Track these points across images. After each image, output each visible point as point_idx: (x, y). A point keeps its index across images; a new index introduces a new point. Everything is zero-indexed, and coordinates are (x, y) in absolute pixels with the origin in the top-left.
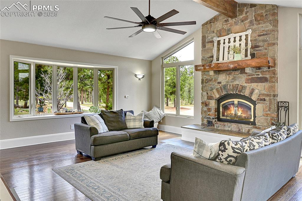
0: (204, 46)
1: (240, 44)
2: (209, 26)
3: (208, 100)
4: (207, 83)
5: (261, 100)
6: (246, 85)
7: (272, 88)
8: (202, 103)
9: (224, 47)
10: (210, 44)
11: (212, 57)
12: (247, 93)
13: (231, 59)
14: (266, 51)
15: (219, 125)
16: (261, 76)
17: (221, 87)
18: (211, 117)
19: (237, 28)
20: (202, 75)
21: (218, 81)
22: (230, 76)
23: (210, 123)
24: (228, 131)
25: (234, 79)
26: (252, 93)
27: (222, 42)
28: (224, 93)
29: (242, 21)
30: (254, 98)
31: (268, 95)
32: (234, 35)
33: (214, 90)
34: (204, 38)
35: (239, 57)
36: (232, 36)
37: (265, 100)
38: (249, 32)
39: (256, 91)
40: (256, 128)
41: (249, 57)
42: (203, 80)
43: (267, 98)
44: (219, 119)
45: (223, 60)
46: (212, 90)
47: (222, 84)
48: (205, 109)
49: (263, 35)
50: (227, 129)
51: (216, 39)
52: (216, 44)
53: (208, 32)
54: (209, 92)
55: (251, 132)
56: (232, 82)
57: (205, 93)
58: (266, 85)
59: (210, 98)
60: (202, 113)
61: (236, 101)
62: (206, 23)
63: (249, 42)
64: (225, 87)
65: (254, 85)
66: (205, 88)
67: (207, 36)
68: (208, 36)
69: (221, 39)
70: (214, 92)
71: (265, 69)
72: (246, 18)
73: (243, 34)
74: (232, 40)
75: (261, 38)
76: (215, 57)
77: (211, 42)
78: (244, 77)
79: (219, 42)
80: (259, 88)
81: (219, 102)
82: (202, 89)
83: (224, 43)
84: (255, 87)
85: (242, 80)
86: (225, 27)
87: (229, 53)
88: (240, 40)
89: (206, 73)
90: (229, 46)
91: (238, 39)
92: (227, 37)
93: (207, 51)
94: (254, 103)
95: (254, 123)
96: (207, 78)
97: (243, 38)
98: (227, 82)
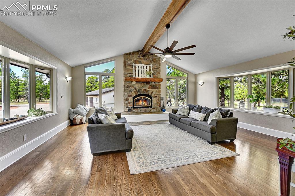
0: (125, 66)
1: (147, 70)
2: (128, 56)
3: (128, 98)
4: (128, 88)
5: (155, 96)
6: (148, 89)
7: (160, 91)
8: (125, 99)
9: (138, 70)
10: (129, 66)
11: (133, 73)
12: (150, 94)
13: (143, 77)
14: (157, 75)
15: (136, 110)
16: (155, 86)
17: (136, 91)
18: (130, 107)
19: (145, 62)
20: (124, 83)
21: (135, 87)
22: (141, 85)
23: (130, 110)
24: (140, 112)
25: (144, 86)
26: (152, 94)
27: (137, 67)
28: (139, 93)
29: (147, 59)
30: (153, 96)
31: (158, 94)
32: (144, 65)
33: (133, 92)
34: (125, 62)
35: (148, 77)
36: (142, 65)
37: (157, 96)
38: (151, 66)
39: (154, 93)
40: (153, 109)
41: (152, 77)
42: (124, 86)
44: (134, 107)
45: (138, 76)
46: (131, 91)
47: (137, 89)
48: (127, 102)
49: (156, 68)
50: (140, 111)
51: (134, 65)
52: (134, 67)
53: (128, 59)
54: (129, 93)
55: (151, 111)
56: (142, 88)
57: (126, 94)
58: (157, 90)
59: (130, 96)
60: (124, 105)
61: (142, 97)
62: (127, 54)
63: (151, 70)
64: (139, 90)
65: (152, 90)
66: (127, 91)
67: (127, 61)
69: (137, 65)
70: (133, 93)
71: (157, 83)
72: (149, 59)
73: (148, 66)
74: (142, 67)
75: (155, 69)
76: (134, 74)
77: (130, 65)
78: (148, 86)
79: (135, 66)
80: (155, 91)
81: (134, 98)
82: (124, 91)
83: (138, 68)
84: (153, 91)
85: (147, 87)
86: (138, 59)
87: (141, 73)
88: (147, 68)
89: (127, 82)
90: (141, 70)
91: (145, 67)
92: (140, 65)
93: (128, 70)
94: (151, 98)
95: (151, 107)
96: (127, 85)
97: (148, 67)
98: (140, 88)
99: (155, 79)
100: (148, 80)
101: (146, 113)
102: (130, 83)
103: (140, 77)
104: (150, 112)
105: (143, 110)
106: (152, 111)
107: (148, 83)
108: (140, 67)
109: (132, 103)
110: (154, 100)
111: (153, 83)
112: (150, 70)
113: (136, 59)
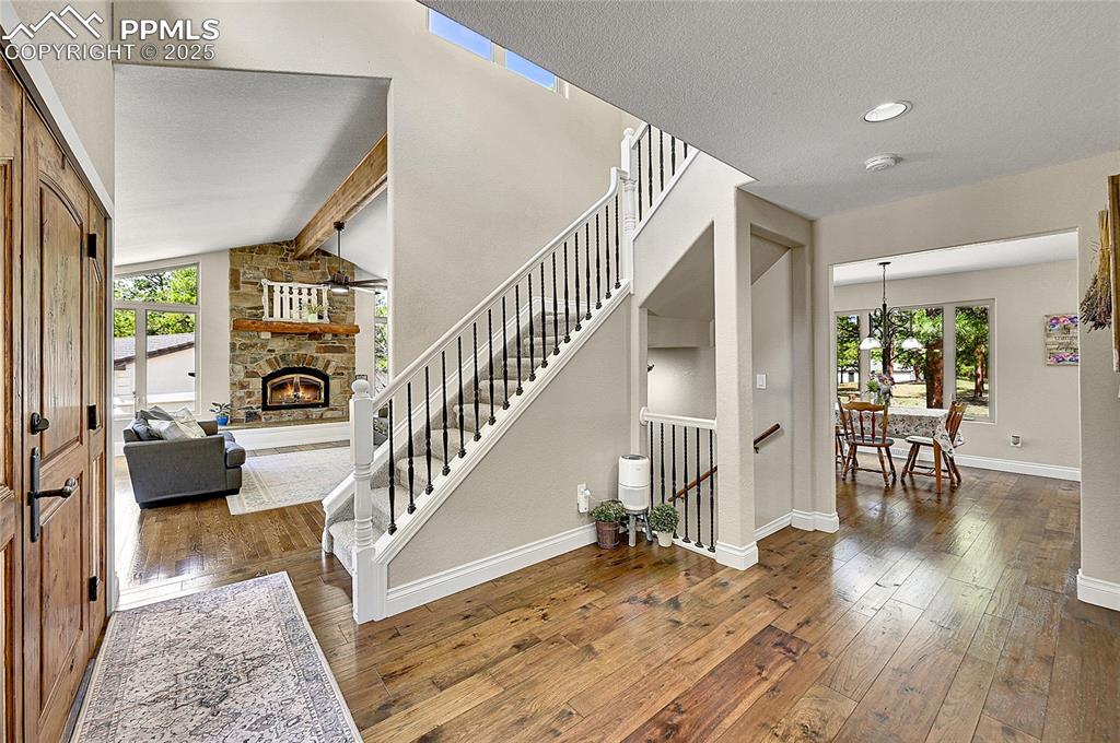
0: (235, 283)
1: (309, 301)
2: (247, 255)
3: (246, 379)
4: (244, 350)
5: (338, 374)
6: (316, 355)
7: (352, 359)
8: (233, 384)
9: (281, 298)
10: (249, 285)
11: (262, 307)
12: (320, 366)
13: (296, 318)
14: (344, 316)
15: (272, 416)
16: (337, 345)
17: (275, 358)
18: (254, 407)
19: (303, 275)
20: (233, 336)
21: (269, 348)
22: (292, 342)
23: (252, 416)
24: (289, 421)
25: (300, 346)
26: (327, 366)
27: (277, 289)
28: (282, 367)
29: (311, 269)
30: (329, 372)
31: (345, 368)
32: (300, 285)
33: (262, 363)
34: (234, 274)
35: (313, 319)
36: (296, 285)
37: (342, 374)
38: (324, 288)
39: (333, 363)
40: (332, 409)
41: (326, 320)
42: (233, 346)
43: (345, 372)
44: (265, 408)
45: (282, 316)
46: (255, 360)
47: (276, 352)
48: (241, 393)
50: (286, 418)
51: (265, 282)
52: (266, 290)
53: (246, 266)
54: (248, 365)
55: (324, 416)
56: (295, 350)
57: (239, 368)
58: (345, 356)
59: (253, 375)
61: (297, 377)
62: (242, 250)
63: (325, 300)
64: (283, 358)
65: (328, 356)
66: (241, 358)
67: (242, 271)
68: (245, 273)
69: (277, 285)
70: (263, 367)
71: (343, 337)
72: (317, 267)
73: (314, 287)
74: (295, 292)
76: (266, 310)
77: (252, 283)
78: (315, 344)
79: (271, 289)
80: (336, 360)
81: (265, 380)
82: (232, 361)
83: (282, 292)
84: (330, 358)
85: (310, 349)
86: (281, 268)
87: (291, 308)
88: (309, 294)
89: (243, 333)
90: (291, 299)
91: (305, 292)
92: (286, 286)
93: (245, 296)
94: (326, 378)
95: (326, 403)
96: (244, 341)
97: (314, 292)
98: (287, 350)
99: (335, 327)
100: (312, 330)
101: (308, 420)
102: (251, 337)
103: (286, 317)
104: (321, 419)
105: (298, 413)
106: (329, 414)
107: (315, 335)
108: (286, 290)
109: (258, 396)
110: (333, 383)
111: (329, 337)
112: (320, 301)
113: (272, 265)
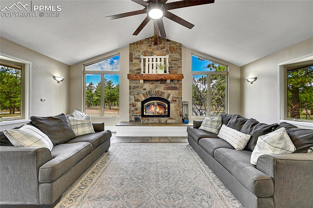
0: (131, 60)
1: (161, 64)
2: (135, 46)
3: (135, 102)
4: (134, 89)
5: (174, 101)
6: (164, 91)
7: (180, 93)
8: (130, 104)
9: (149, 64)
10: (136, 60)
11: (140, 69)
12: (165, 97)
13: (154, 73)
14: (176, 71)
15: (145, 120)
16: (173, 86)
17: (146, 92)
18: (138, 115)
19: (158, 52)
20: (130, 83)
21: (144, 88)
22: (153, 85)
23: (137, 120)
25: (156, 87)
26: (168, 96)
27: (147, 60)
28: (149, 97)
29: (161, 49)
30: (170, 100)
31: (178, 98)
32: (157, 57)
33: (141, 95)
34: (131, 55)
35: (161, 72)
36: (155, 57)
37: (176, 101)
38: (167, 57)
39: (171, 96)
40: (171, 119)
41: (168, 73)
42: (130, 87)
43: (177, 100)
44: (143, 116)
46: (138, 94)
47: (147, 90)
48: (133, 109)
49: (175, 60)
50: (151, 122)
51: (142, 57)
52: (142, 61)
53: (135, 51)
54: (135, 96)
55: (167, 122)
56: (154, 89)
57: (132, 97)
58: (177, 91)
59: (137, 100)
60: (130, 112)
61: (156, 102)
62: (134, 44)
63: (167, 64)
64: (149, 92)
65: (169, 91)
66: (133, 93)
67: (134, 53)
68: (135, 54)
69: (147, 58)
70: (141, 97)
71: (176, 82)
72: (164, 48)
73: (163, 57)
74: (155, 60)
75: (173, 62)
76: (142, 70)
77: (137, 58)
78: (163, 86)
79: (144, 60)
80: (173, 94)
81: (143, 103)
82: (130, 94)
83: (149, 61)
84: (170, 93)
85: (161, 88)
86: (149, 50)
87: (153, 69)
88: (161, 61)
89: (134, 81)
90: (153, 64)
91: (159, 60)
92: (151, 58)
93: (135, 65)
94: (168, 103)
95: (168, 116)
96: (134, 85)
97: (163, 60)
98: (151, 89)
99: (171, 76)
100: (160, 77)
101: (160, 124)
102: (137, 83)
103: (150, 73)
104: (166, 124)
105: (156, 120)
106: (169, 121)
107: (163, 81)
108: (151, 60)
109: (139, 110)
110: (172, 105)
111: (168, 81)
112: (165, 63)
113: (145, 49)
